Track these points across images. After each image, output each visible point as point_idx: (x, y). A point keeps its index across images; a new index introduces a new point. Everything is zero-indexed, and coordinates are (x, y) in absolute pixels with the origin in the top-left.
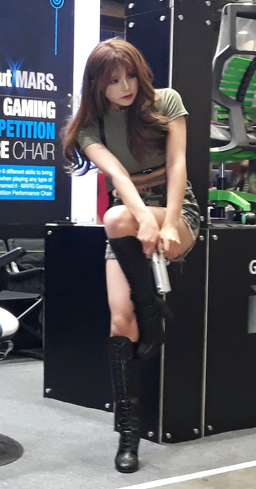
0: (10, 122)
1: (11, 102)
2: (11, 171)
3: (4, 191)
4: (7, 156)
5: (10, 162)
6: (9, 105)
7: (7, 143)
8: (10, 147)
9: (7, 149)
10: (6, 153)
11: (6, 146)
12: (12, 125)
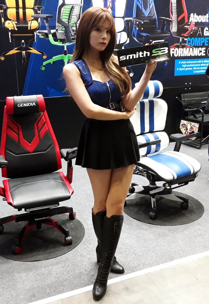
0: (207, 38)
1: (207, 29)
2: (206, 61)
3: (202, 70)
4: (204, 55)
5: (206, 57)
6: (206, 31)
7: (205, 48)
8: (206, 50)
9: (205, 51)
10: (204, 53)
11: (204, 50)
12: (207, 40)
